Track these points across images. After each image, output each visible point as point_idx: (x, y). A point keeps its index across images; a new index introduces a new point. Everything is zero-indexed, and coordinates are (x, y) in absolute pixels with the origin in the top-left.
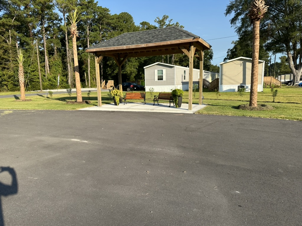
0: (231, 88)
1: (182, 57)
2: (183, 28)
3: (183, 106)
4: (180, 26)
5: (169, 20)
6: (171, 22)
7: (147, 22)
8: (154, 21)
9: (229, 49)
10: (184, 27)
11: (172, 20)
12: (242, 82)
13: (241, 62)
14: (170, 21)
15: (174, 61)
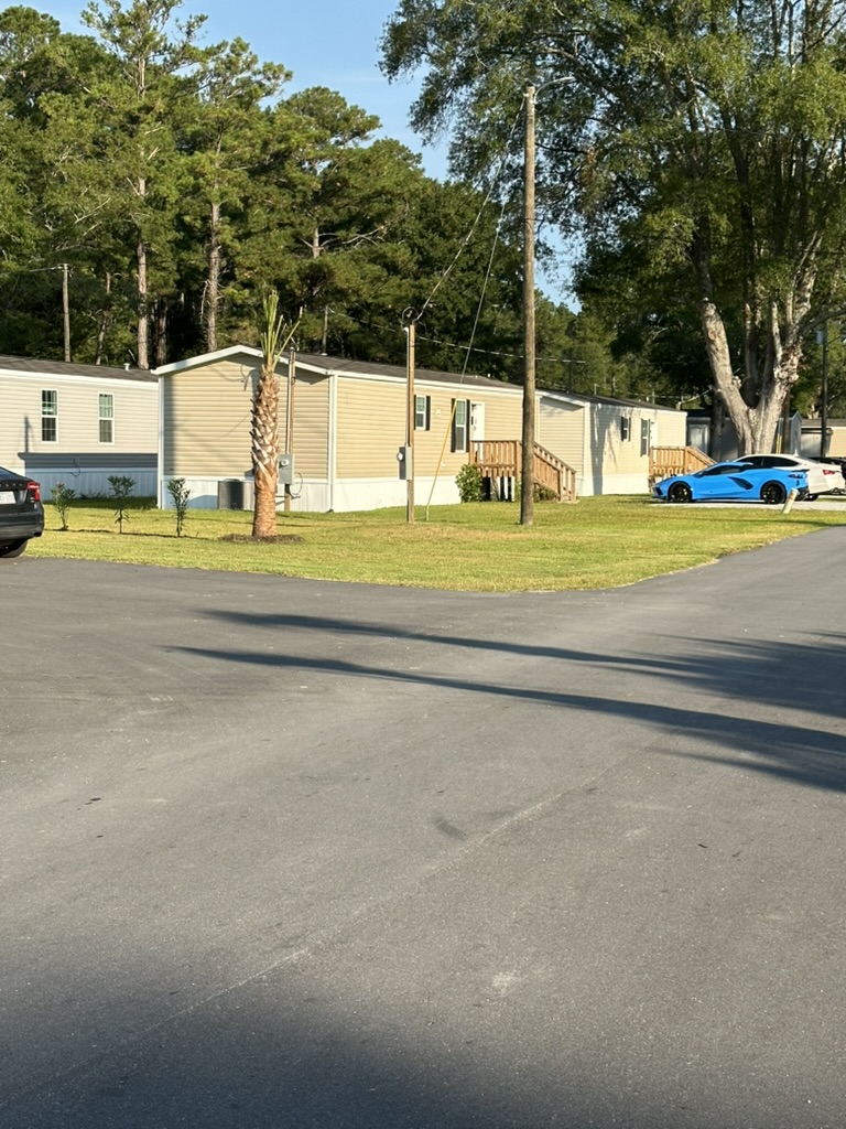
0: (209, 493)
1: (296, 277)
2: (282, 76)
4: (259, 66)
5: (183, 23)
6: (197, 32)
7: (41, 12)
8: (84, 13)
10: (288, 76)
11: (202, 19)
13: (246, 370)
14: (190, 26)
15: (221, 302)
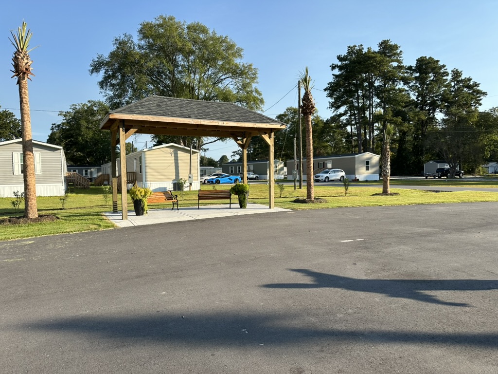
0: (161, 187)
3: (248, 206)
9: (54, 124)
12: (174, 178)
13: (172, 150)
